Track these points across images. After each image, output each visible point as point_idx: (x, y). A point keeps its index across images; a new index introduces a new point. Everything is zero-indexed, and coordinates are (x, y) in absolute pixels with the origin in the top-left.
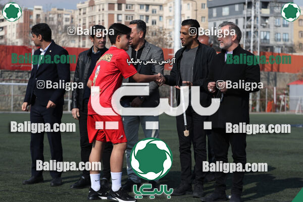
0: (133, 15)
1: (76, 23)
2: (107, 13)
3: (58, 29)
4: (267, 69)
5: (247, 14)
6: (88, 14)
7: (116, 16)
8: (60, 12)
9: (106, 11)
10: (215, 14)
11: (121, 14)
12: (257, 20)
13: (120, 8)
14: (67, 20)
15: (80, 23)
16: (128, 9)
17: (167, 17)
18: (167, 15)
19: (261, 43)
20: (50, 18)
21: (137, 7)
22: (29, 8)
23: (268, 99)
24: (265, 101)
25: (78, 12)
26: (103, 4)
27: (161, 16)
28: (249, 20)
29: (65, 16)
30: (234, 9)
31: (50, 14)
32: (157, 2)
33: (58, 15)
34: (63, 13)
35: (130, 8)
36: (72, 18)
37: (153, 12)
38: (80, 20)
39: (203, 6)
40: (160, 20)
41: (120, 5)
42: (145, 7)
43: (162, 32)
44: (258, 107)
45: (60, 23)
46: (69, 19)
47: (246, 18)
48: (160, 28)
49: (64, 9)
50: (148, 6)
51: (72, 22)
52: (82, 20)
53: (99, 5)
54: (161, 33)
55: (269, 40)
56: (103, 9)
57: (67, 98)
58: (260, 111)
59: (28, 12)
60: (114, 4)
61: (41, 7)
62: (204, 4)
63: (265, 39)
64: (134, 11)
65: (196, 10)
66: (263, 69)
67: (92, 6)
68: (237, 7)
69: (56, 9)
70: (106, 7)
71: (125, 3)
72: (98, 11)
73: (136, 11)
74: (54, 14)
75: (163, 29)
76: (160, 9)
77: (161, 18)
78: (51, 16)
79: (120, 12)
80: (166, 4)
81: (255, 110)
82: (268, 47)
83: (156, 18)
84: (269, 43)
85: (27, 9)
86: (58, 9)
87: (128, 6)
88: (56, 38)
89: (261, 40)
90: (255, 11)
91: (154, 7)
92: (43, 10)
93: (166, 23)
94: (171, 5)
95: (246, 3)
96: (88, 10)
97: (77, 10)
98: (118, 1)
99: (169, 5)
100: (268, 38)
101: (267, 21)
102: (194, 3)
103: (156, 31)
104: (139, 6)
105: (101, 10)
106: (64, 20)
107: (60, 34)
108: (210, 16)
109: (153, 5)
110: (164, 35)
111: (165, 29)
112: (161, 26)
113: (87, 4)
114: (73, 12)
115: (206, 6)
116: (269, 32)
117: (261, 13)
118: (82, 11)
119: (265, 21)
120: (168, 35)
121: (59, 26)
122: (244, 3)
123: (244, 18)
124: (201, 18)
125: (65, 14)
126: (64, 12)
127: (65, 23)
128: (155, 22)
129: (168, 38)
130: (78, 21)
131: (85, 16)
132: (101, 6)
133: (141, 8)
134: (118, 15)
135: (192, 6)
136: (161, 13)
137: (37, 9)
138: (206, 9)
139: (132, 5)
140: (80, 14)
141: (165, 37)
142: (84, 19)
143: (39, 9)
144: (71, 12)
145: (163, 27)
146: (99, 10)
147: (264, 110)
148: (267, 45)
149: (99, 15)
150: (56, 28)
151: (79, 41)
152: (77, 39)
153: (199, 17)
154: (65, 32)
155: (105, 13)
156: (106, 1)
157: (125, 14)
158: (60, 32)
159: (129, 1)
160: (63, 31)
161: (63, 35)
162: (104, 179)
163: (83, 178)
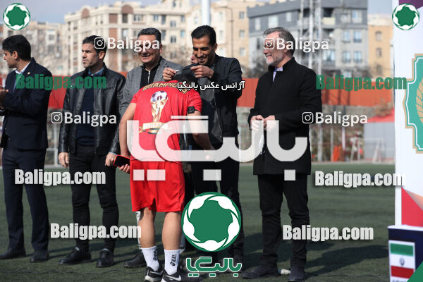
1: (64, 42)
2: (108, 27)
3: (38, 50)
4: (333, 102)
5: (303, 26)
6: (80, 29)
7: (119, 31)
8: (41, 27)
9: (107, 25)
10: (258, 26)
11: (127, 29)
12: (318, 34)
13: (125, 20)
14: (51, 38)
15: (69, 41)
16: (137, 21)
19: (324, 66)
20: (26, 35)
21: (148, 19)
23: (334, 144)
24: (330, 146)
25: (66, 27)
26: (102, 15)
27: (182, 31)
28: (306, 33)
29: (48, 33)
30: (285, 18)
31: (27, 30)
32: (177, 10)
33: (40, 31)
34: (45, 29)
35: (139, 20)
36: (58, 35)
37: (171, 25)
38: (69, 37)
39: (241, 15)
40: (181, 36)
41: (125, 16)
42: (160, 18)
43: (185, 52)
44: (320, 155)
45: (41, 41)
46: (53, 36)
47: (301, 32)
48: (182, 47)
49: (47, 23)
50: (164, 16)
51: (58, 41)
52: (72, 37)
53: (96, 16)
54: (183, 53)
55: (334, 61)
56: (102, 22)
57: (53, 147)
58: (323, 160)
60: (116, 15)
62: (243, 13)
63: (329, 60)
64: (144, 24)
65: (232, 21)
66: (327, 102)
67: (86, 18)
68: (289, 16)
69: (36, 24)
70: (106, 19)
71: (132, 13)
72: (94, 24)
73: (148, 23)
74: (33, 30)
75: (185, 49)
76: (182, 20)
77: (184, 33)
78: (28, 32)
79: (125, 26)
80: (189, 14)
81: (316, 159)
82: (332, 71)
83: (176, 33)
84: (334, 65)
86: (39, 23)
87: (137, 17)
89: (323, 61)
90: (314, 21)
91: (173, 18)
94: (196, 14)
95: (302, 9)
96: (80, 23)
97: (64, 24)
98: (122, 11)
99: (193, 14)
100: (333, 58)
101: (331, 35)
102: (229, 11)
103: (176, 51)
104: (152, 17)
105: (99, 23)
106: (47, 38)
107: (41, 57)
108: (252, 29)
109: (171, 15)
112: (183, 44)
113: (79, 15)
114: (59, 27)
115: (245, 15)
116: (334, 50)
117: (322, 23)
118: (72, 26)
119: (328, 34)
121: (41, 46)
122: (299, 11)
123: (299, 31)
124: (238, 34)
125: (49, 30)
126: (48, 26)
127: (48, 42)
128: (175, 39)
130: (67, 39)
131: (76, 32)
132: (99, 17)
133: (154, 19)
134: (123, 30)
135: (227, 15)
136: (182, 26)
138: (246, 20)
139: (142, 15)
140: (69, 29)
142: (76, 37)
144: (57, 26)
145: (186, 45)
146: (97, 23)
147: (329, 159)
148: (331, 68)
149: (97, 30)
150: (36, 48)
151: (69, 67)
152: (65, 64)
153: (236, 31)
154: (48, 54)
155: (104, 27)
156: (106, 10)
157: (133, 29)
158: (42, 54)
159: (137, 10)
160: (46, 53)
161: (46, 59)
162: (105, 249)
163: (78, 249)
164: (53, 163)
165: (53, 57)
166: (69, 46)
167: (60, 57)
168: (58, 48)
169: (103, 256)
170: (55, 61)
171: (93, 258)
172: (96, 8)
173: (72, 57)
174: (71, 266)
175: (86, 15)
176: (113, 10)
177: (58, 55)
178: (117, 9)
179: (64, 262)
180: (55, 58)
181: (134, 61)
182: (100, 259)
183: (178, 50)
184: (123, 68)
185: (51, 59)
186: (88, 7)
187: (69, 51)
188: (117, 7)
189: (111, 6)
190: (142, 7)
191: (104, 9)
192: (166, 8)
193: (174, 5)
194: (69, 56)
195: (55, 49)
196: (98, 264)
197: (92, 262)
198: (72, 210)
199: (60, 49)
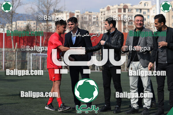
0: (133, 15)
1: (99, 20)
2: (118, 14)
3: (89, 23)
8: (90, 14)
9: (117, 13)
11: (125, 15)
13: (125, 11)
14: (94, 18)
15: (102, 20)
16: (130, 12)
17: (152, 16)
18: (152, 15)
20: (84, 17)
21: (134, 11)
22: (73, 12)
25: (100, 14)
26: (115, 9)
27: (148, 16)
29: (93, 16)
31: (84, 15)
32: (146, 7)
33: (89, 15)
34: (92, 15)
35: (130, 11)
36: (97, 17)
37: (144, 13)
38: (102, 18)
40: (148, 18)
41: (125, 9)
42: (139, 10)
43: (149, 24)
45: (90, 20)
46: (95, 18)
48: (148, 22)
49: (93, 12)
50: (141, 10)
51: (97, 19)
52: (103, 18)
53: (113, 9)
54: (149, 25)
56: (115, 12)
59: (72, 14)
60: (121, 9)
61: (79, 11)
64: (133, 13)
65: (169, 12)
67: (109, 10)
69: (88, 12)
70: (117, 11)
71: (128, 8)
72: (112, 13)
73: (134, 13)
74: (87, 15)
75: (150, 23)
76: (148, 11)
77: (149, 17)
78: (85, 16)
79: (125, 13)
80: (151, 9)
83: (146, 17)
85: (71, 12)
86: (89, 12)
87: (130, 10)
88: (88, 28)
91: (144, 11)
92: (80, 12)
93: (152, 19)
94: (154, 9)
96: (106, 12)
97: (100, 13)
98: (123, 7)
99: (153, 9)
103: (146, 24)
104: (136, 10)
105: (114, 12)
106: (93, 18)
107: (90, 26)
109: (144, 9)
110: (151, 26)
111: (151, 23)
112: (149, 21)
113: (106, 9)
114: (98, 14)
118: (103, 14)
120: (153, 26)
121: (90, 22)
124: (172, 17)
125: (93, 15)
126: (93, 14)
127: (93, 20)
128: (145, 19)
129: (153, 28)
130: (101, 19)
131: (105, 16)
132: (114, 10)
133: (137, 11)
136: (148, 14)
137: (77, 12)
139: (132, 9)
140: (102, 15)
141: (151, 27)
143: (78, 12)
144: (97, 14)
145: (150, 22)
146: (113, 12)
149: (113, 15)
150: (88, 23)
151: (102, 30)
152: (100, 29)
153: (171, 16)
154: (93, 25)
155: (116, 14)
156: (117, 7)
157: (128, 15)
158: (90, 25)
159: (130, 7)
160: (92, 25)
161: (92, 27)
162: (117, 106)
163: (106, 105)
164: (95, 70)
165: (95, 26)
166: (102, 22)
167: (98, 26)
168: (97, 22)
169: (116, 109)
170: (96, 27)
171: (112, 109)
172: (113, 6)
173: (103, 26)
174: (103, 113)
175: (108, 9)
176: (119, 7)
177: (97, 25)
178: (122, 6)
179: (100, 111)
180: (96, 26)
181: (128, 28)
182: (115, 110)
183: (147, 24)
184: (124, 31)
185: (94, 27)
186: (110, 6)
187: (102, 24)
188: (121, 6)
189: (119, 5)
190: (132, 6)
191: (116, 6)
192: (142, 6)
193: (145, 5)
194: (102, 26)
195: (96, 23)
196: (114, 112)
197: (111, 111)
198: (103, 89)
199: (98, 23)
